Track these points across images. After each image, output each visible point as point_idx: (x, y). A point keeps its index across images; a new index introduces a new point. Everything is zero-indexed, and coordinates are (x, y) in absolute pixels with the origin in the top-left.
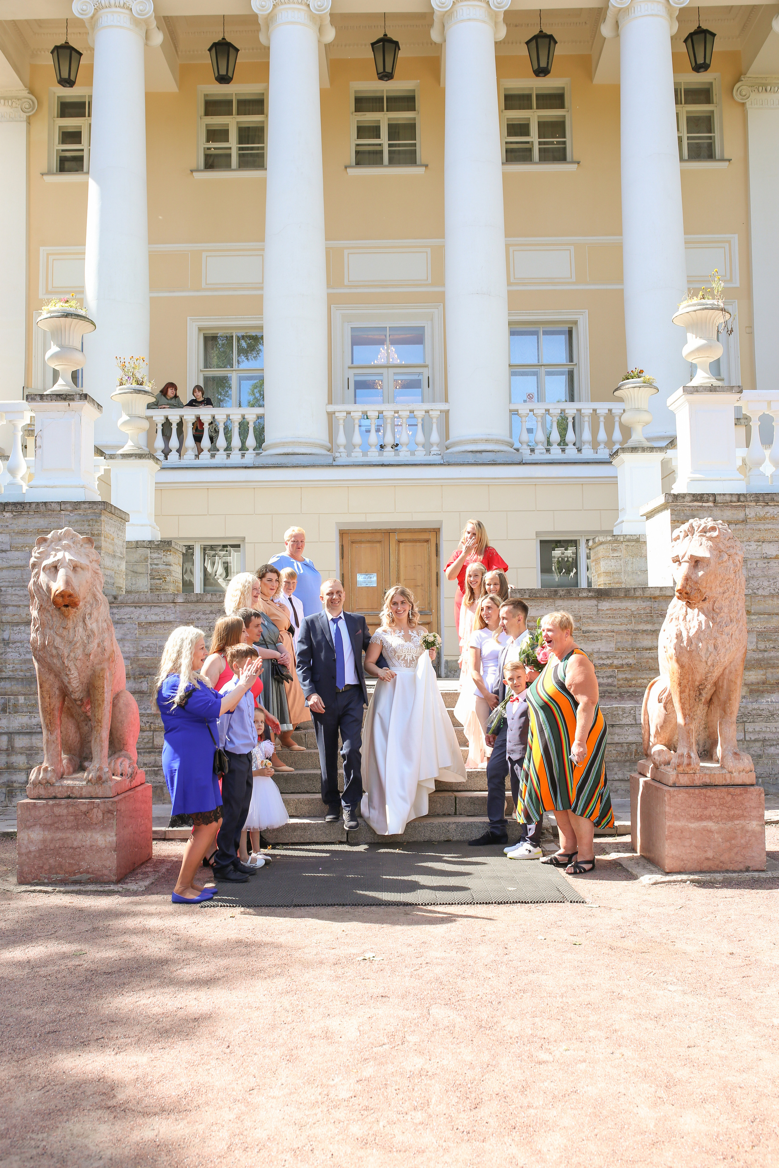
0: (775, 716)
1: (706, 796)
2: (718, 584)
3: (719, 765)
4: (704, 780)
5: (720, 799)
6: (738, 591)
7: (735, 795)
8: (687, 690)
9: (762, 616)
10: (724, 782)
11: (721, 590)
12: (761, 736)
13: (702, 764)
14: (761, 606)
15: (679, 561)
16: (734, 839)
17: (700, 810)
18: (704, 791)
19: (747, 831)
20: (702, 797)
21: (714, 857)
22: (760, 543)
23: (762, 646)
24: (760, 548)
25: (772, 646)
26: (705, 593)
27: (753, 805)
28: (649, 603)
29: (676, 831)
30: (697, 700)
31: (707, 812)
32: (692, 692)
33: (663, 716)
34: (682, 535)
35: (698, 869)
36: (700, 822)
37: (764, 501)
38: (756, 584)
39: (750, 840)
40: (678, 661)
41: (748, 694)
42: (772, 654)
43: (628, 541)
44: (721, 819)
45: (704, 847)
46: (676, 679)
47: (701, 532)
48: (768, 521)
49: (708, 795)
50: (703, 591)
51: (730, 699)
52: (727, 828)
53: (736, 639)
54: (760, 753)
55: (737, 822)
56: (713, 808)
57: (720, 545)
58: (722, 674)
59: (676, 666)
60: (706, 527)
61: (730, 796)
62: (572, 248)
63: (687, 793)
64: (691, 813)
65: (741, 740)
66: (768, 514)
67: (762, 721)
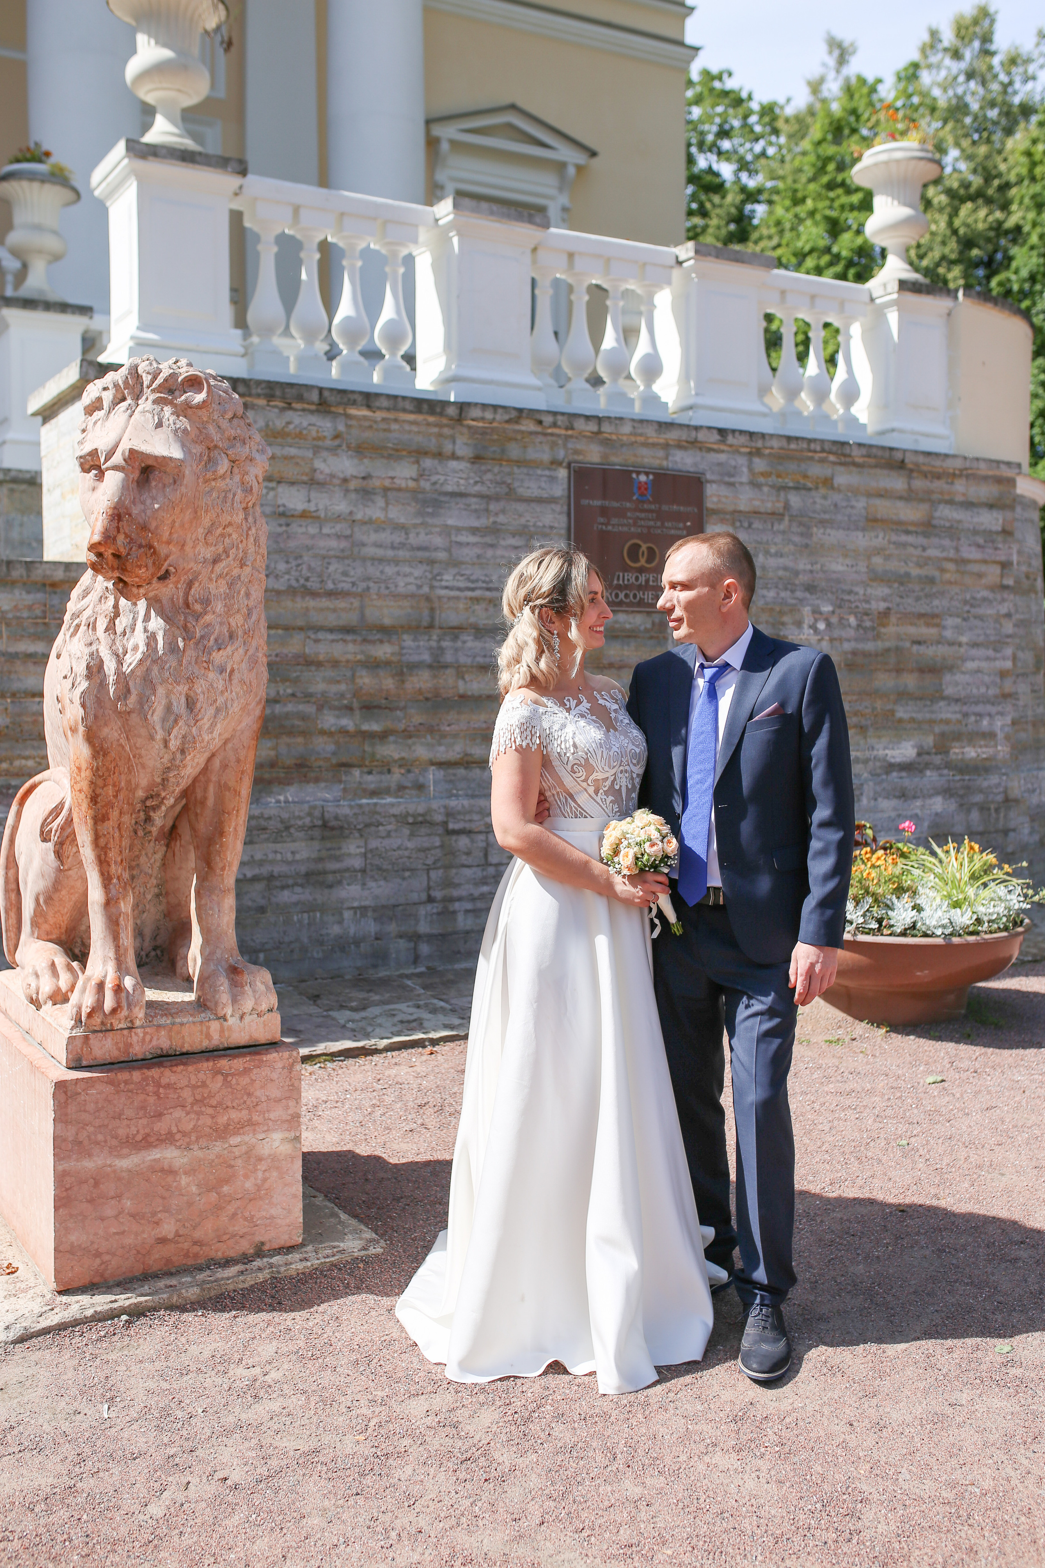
0: (292, 830)
1: (158, 1085)
2: (201, 537)
3: (190, 997)
4: (154, 1043)
5: (195, 1087)
6: (251, 558)
7: (233, 1075)
8: (114, 814)
10: (205, 1044)
11: (208, 553)
12: (265, 871)
13: (152, 995)
15: (98, 467)
16: (227, 1181)
17: (144, 1121)
18: (154, 1072)
19: (260, 1159)
20: (150, 1089)
21: (177, 1235)
22: (273, 484)
24: (272, 494)
25: (289, 691)
26: (167, 557)
27: (275, 1093)
28: (39, 596)
29: (82, 1182)
30: (141, 833)
31: (161, 1126)
32: (126, 819)
33: (53, 875)
34: (107, 397)
35: (138, 1270)
36: (143, 1153)
37: (283, 398)
39: (265, 1180)
40: (91, 737)
42: (290, 707)
44: (198, 1138)
45: (154, 1214)
46: (84, 785)
47: (159, 389)
48: (289, 440)
49: (164, 1081)
50: (163, 550)
51: (222, 834)
52: (212, 1157)
53: (242, 682)
54: (262, 902)
55: (235, 1140)
56: (178, 1113)
57: (212, 430)
58: (205, 770)
59: (85, 751)
60: (173, 376)
61: (220, 1078)
63: (111, 1082)
64: (122, 1132)
66: (291, 427)
67: (267, 840)
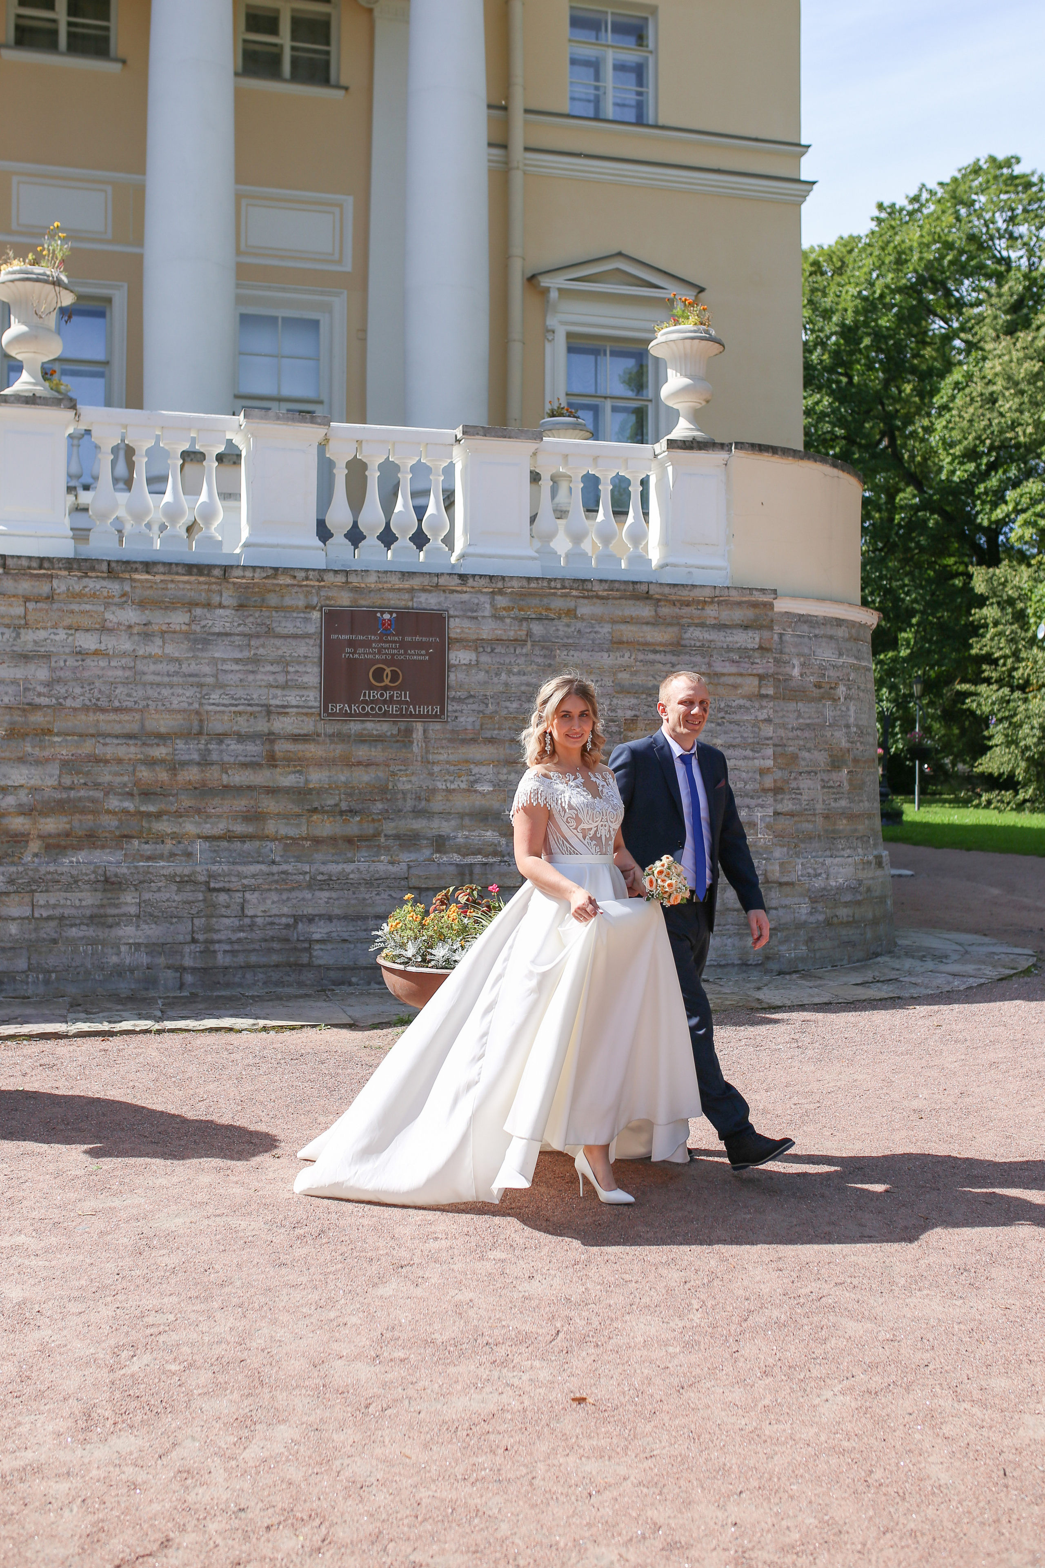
0: (80, 883)
9: (69, 738)
12: (57, 912)
14: (70, 724)
22: (73, 631)
23: (67, 781)
24: (71, 638)
25: (82, 781)
37: (79, 570)
38: (63, 691)
41: (43, 851)
42: (82, 793)
48: (86, 599)
54: (55, 935)
62: (109, 189)
65: (27, 918)
66: (87, 590)
67: (60, 890)
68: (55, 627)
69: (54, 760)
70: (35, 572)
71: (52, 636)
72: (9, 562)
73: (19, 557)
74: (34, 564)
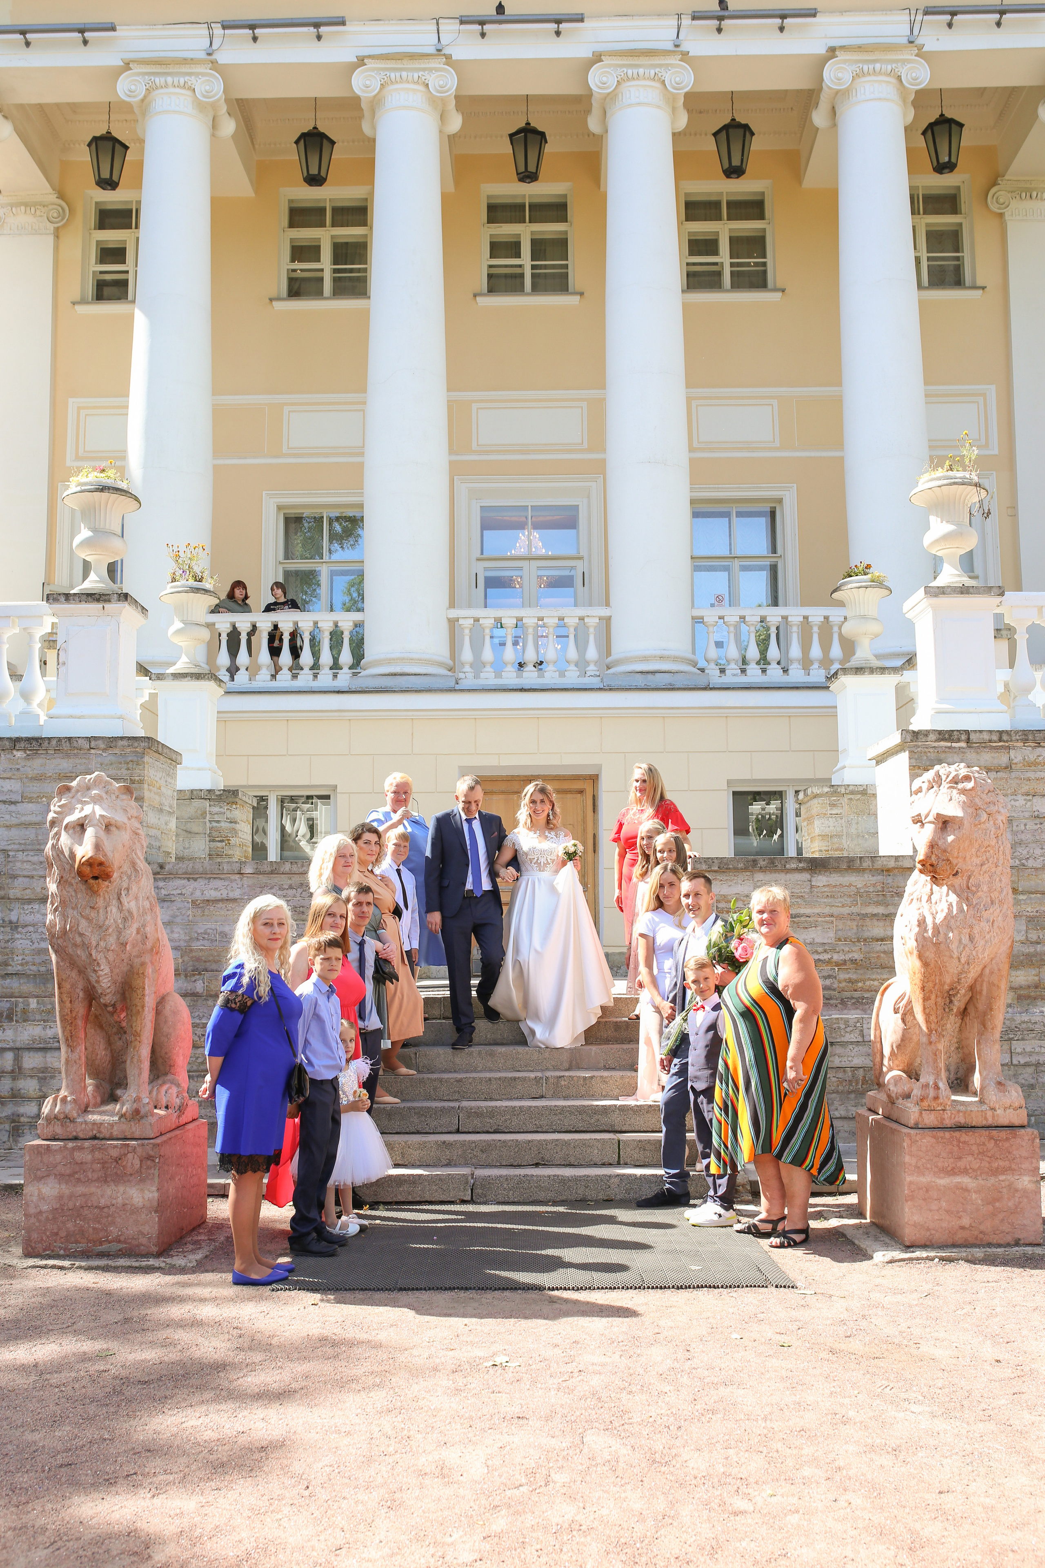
1: (959, 1141)
2: (974, 853)
3: (977, 1099)
4: (956, 1119)
5: (979, 1145)
6: (1001, 862)
7: (1000, 1141)
8: (933, 997)
9: (1033, 896)
10: (984, 1123)
11: (978, 861)
12: (1033, 1059)
13: (954, 1098)
14: (1032, 883)
15: (921, 822)
16: (998, 1200)
17: (952, 1160)
18: (957, 1134)
19: (1016, 1190)
20: (955, 1143)
21: (971, 1226)
22: (1030, 797)
23: (1033, 936)
24: (1029, 803)
26: (956, 865)
27: (1025, 1154)
28: (880, 877)
29: (919, 1189)
30: (947, 1010)
31: (961, 1164)
32: (939, 999)
33: (901, 1032)
34: (925, 786)
35: (950, 1241)
36: (952, 1178)
37: (1034, 741)
38: (1025, 852)
39: (1020, 1203)
40: (920, 957)
41: (1015, 1002)
43: (852, 793)
44: (981, 1174)
45: (958, 1212)
46: (918, 981)
47: (950, 782)
48: (1040, 767)
49: (962, 1139)
50: (954, 862)
51: (991, 1009)
52: (989, 1185)
53: (999, 927)
54: (1033, 1081)
55: (1002, 1177)
56: (970, 1158)
57: (977, 800)
58: (981, 975)
59: (917, 964)
60: (957, 775)
61: (993, 1141)
62: (775, 402)
63: (934, 1137)
64: (940, 1164)
65: (1006, 1065)
66: (1041, 758)
67: (1034, 1038)
68: (1014, 794)
69: (1021, 916)
70: (994, 744)
71: (1013, 803)
72: (973, 737)
73: (981, 731)
74: (995, 737)
